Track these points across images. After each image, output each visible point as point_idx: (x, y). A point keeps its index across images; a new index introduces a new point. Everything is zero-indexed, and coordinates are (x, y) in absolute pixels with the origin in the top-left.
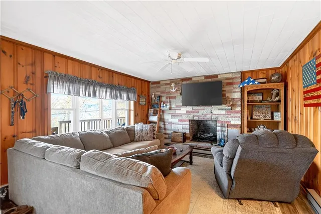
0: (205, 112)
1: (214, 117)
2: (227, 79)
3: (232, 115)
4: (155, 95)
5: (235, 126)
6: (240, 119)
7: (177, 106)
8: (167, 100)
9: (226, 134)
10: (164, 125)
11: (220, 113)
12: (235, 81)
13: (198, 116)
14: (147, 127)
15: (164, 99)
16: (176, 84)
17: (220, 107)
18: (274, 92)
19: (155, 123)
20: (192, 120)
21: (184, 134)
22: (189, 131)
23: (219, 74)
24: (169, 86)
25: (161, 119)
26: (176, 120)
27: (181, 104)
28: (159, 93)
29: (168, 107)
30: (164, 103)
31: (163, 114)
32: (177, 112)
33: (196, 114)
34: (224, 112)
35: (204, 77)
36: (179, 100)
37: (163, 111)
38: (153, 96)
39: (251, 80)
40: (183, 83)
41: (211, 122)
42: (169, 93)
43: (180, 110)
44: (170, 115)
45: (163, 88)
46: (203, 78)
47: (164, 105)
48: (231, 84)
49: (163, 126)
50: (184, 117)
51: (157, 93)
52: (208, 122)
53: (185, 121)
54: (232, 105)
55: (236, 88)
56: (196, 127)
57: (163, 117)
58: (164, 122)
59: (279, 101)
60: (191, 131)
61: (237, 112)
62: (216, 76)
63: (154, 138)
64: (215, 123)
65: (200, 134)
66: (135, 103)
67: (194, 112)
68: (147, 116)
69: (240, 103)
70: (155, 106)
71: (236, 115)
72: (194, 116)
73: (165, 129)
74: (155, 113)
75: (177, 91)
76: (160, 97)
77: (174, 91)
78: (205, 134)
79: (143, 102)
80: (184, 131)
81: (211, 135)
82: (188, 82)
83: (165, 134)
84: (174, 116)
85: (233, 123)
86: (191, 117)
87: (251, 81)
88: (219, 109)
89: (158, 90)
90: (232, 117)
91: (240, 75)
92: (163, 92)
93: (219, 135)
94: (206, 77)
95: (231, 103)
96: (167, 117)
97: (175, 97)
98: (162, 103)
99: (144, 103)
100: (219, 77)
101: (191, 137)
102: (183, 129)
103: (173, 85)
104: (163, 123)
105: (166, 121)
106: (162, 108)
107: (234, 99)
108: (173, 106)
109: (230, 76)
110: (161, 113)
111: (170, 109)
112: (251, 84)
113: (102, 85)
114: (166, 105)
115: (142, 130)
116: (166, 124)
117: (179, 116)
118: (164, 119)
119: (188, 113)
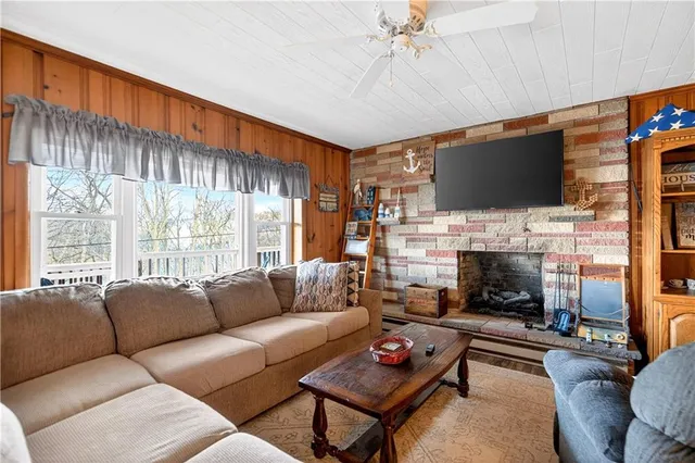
0: (504, 228)
1: (534, 243)
2: (577, 124)
3: (596, 235)
4: (361, 184)
5: (608, 271)
6: (625, 249)
7: (421, 214)
8: (394, 197)
9: (574, 295)
10: (387, 264)
11: (555, 231)
12: (608, 127)
13: (483, 241)
14: (332, 270)
15: (385, 195)
16: (418, 151)
17: (556, 211)
19: (360, 259)
20: (465, 254)
21: (443, 292)
22: (455, 283)
23: (552, 112)
24: (399, 159)
25: (378, 250)
26: (418, 252)
27: (432, 207)
28: (375, 179)
29: (397, 215)
30: (385, 206)
31: (384, 236)
32: (423, 229)
33: (478, 235)
34: (568, 227)
35: (501, 125)
36: (427, 197)
37: (384, 229)
38: (357, 187)
39: (679, 112)
40: (440, 146)
41: (522, 259)
42: (401, 177)
43: (432, 223)
44: (404, 238)
45: (382, 165)
46: (500, 127)
47: (387, 212)
48: (592, 139)
49: (383, 269)
50: (443, 244)
51: (366, 181)
52: (515, 258)
53: (445, 254)
54: (599, 206)
55: (612, 150)
56: (476, 271)
57: (385, 243)
58: (387, 258)
60: (464, 283)
61: (617, 227)
62: (543, 118)
63: (350, 304)
64: (535, 261)
65: (490, 292)
66: (305, 205)
67: (471, 230)
68: (342, 242)
69: (623, 197)
70: (362, 212)
71: (610, 235)
72: (471, 241)
73: (389, 277)
74: (362, 233)
75: (421, 169)
76: (375, 190)
77: (412, 170)
78: (506, 294)
79: (329, 201)
80: (441, 283)
81: (524, 295)
82: (455, 143)
83: (391, 290)
84: (412, 240)
85: (599, 260)
86: (461, 244)
87: (676, 119)
88: (551, 220)
89: (369, 170)
90: (597, 242)
91: (623, 109)
92: (384, 176)
93: (552, 298)
94: (509, 125)
95: (593, 199)
96: (395, 244)
97: (415, 189)
98: (381, 206)
99: (332, 206)
100: (551, 120)
101: (463, 301)
102: (439, 276)
103: (410, 155)
104: (383, 261)
105: (391, 254)
106: (380, 219)
107: (603, 185)
108: (412, 213)
110: (379, 234)
111: (403, 221)
112: (676, 126)
113: (200, 151)
114: (392, 212)
115: (316, 279)
116: (391, 261)
117: (427, 240)
118: (386, 249)
119: (455, 231)
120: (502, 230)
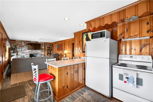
1: (38, 53)
5: (43, 55)
7: (24, 50)
8: (20, 47)
15: (18, 47)
16: (24, 42)
17: (40, 50)
18: (51, 48)
24: (21, 43)
26: (24, 54)
27: (27, 49)
28: (15, 45)
32: (25, 52)
33: (32, 52)
34: (40, 51)
35: (35, 42)
36: (25, 48)
40: (27, 42)
41: (35, 55)
45: (17, 43)
48: (42, 45)
50: (27, 53)
51: (13, 44)
59: (52, 49)
62: (38, 42)
69: (44, 49)
71: (43, 52)
72: (31, 53)
74: (14, 52)
75: (25, 45)
77: (23, 44)
82: (29, 42)
84: (22, 53)
85: (42, 54)
86: (30, 53)
91: (44, 43)
92: (18, 44)
95: (42, 49)
96: (20, 54)
97: (23, 47)
106: (17, 50)
108: (23, 49)
109: (42, 43)
114: (20, 49)
119: (29, 52)
120: (34, 52)
